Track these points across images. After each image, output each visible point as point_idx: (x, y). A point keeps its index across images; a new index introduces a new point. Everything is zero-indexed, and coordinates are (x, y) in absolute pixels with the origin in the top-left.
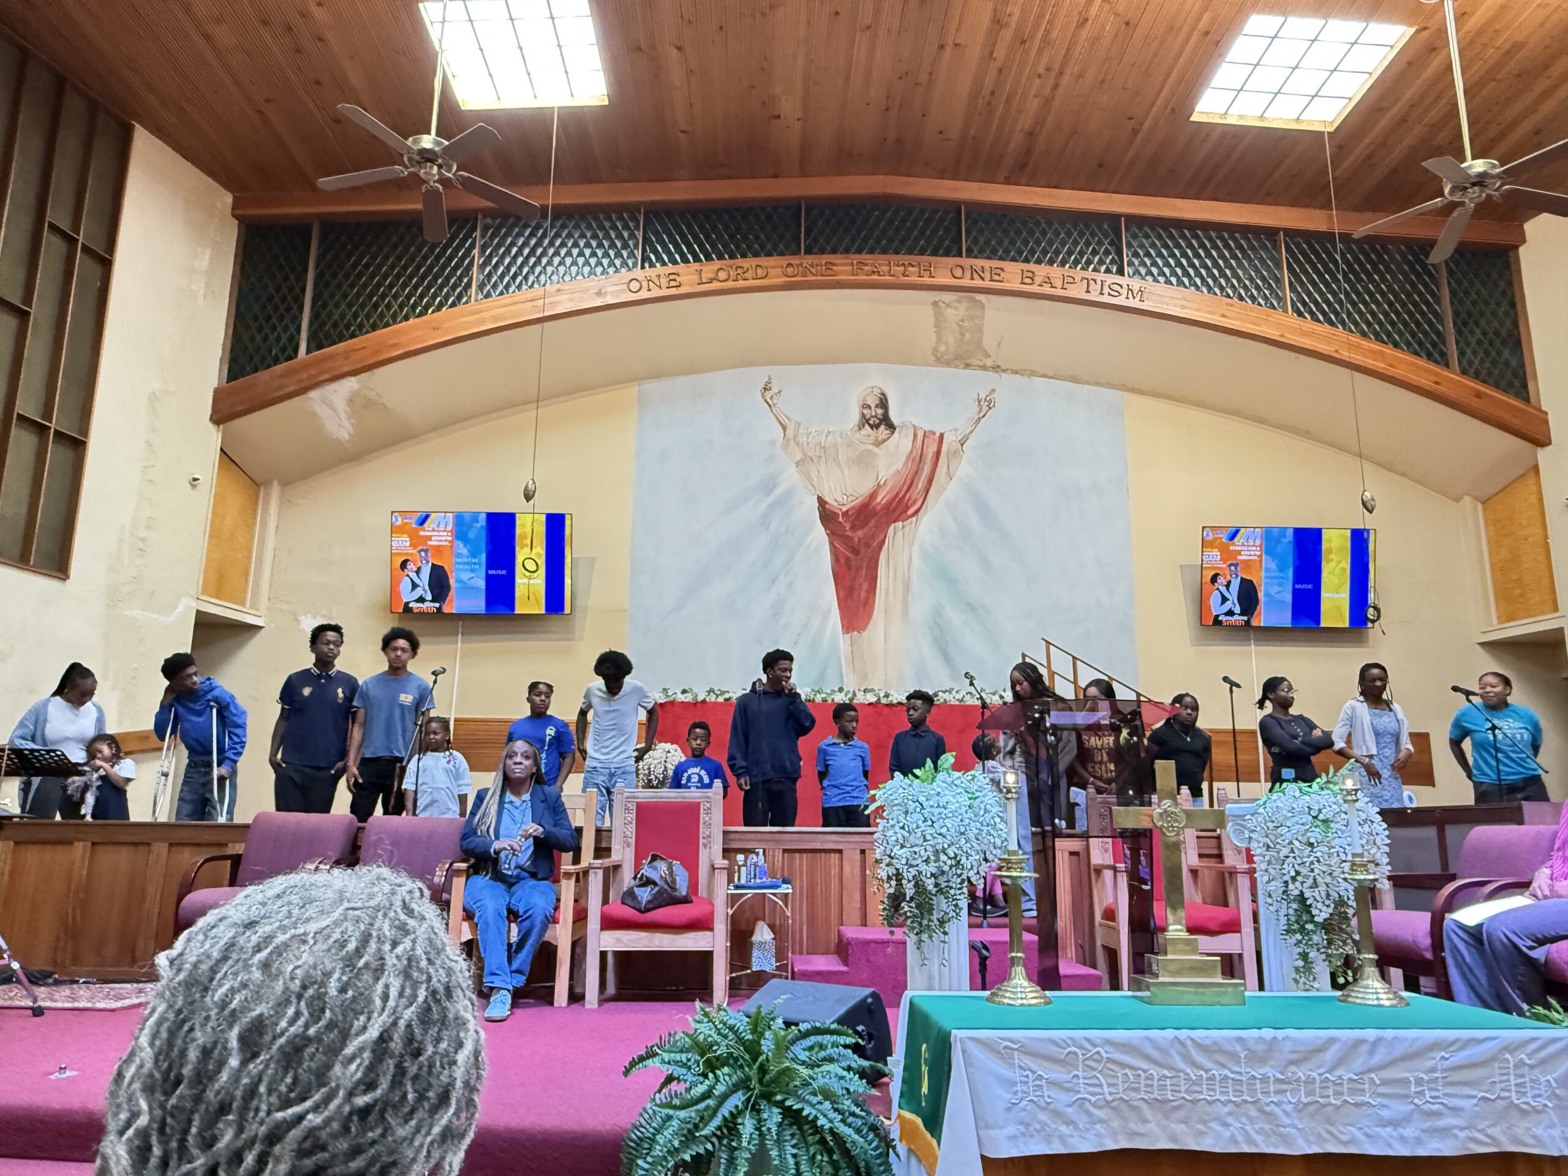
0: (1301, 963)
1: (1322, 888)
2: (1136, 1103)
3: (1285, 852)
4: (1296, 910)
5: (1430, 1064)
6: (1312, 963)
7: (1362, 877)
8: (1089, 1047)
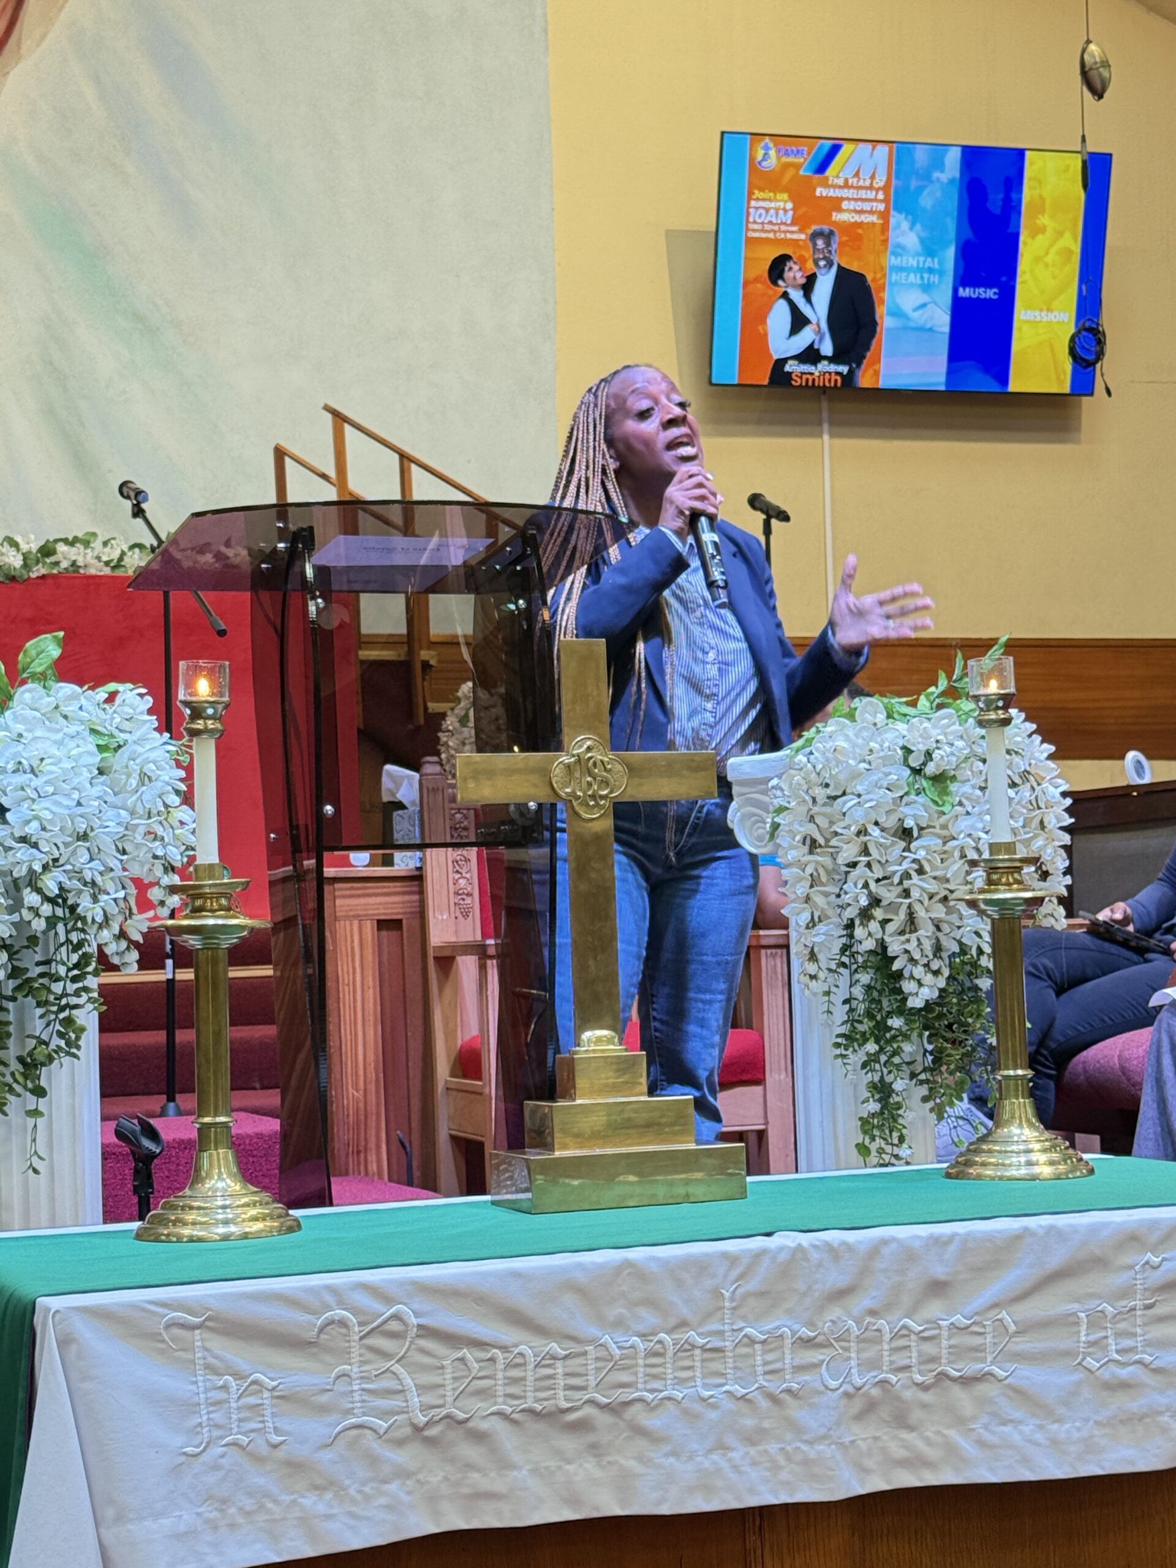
0: (874, 1106)
1: (926, 931)
2: (484, 1426)
3: (849, 852)
4: (869, 988)
5: (1119, 1280)
6: (899, 1106)
7: (1009, 895)
8: (376, 1306)
